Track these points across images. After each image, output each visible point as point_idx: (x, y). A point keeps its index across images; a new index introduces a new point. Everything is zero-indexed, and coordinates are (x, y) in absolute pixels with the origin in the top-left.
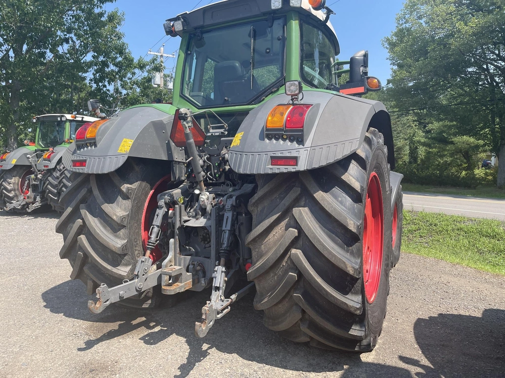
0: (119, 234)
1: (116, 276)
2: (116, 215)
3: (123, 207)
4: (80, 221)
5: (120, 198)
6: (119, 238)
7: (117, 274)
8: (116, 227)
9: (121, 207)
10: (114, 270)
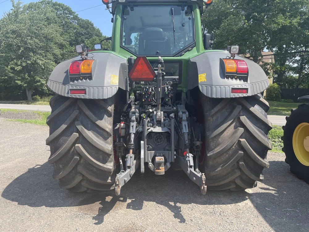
0: (108, 141)
1: (106, 170)
2: (108, 128)
3: (109, 122)
4: (76, 135)
5: (105, 116)
6: (108, 143)
7: (106, 168)
8: (106, 136)
9: (107, 122)
10: (105, 166)
